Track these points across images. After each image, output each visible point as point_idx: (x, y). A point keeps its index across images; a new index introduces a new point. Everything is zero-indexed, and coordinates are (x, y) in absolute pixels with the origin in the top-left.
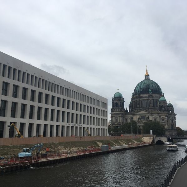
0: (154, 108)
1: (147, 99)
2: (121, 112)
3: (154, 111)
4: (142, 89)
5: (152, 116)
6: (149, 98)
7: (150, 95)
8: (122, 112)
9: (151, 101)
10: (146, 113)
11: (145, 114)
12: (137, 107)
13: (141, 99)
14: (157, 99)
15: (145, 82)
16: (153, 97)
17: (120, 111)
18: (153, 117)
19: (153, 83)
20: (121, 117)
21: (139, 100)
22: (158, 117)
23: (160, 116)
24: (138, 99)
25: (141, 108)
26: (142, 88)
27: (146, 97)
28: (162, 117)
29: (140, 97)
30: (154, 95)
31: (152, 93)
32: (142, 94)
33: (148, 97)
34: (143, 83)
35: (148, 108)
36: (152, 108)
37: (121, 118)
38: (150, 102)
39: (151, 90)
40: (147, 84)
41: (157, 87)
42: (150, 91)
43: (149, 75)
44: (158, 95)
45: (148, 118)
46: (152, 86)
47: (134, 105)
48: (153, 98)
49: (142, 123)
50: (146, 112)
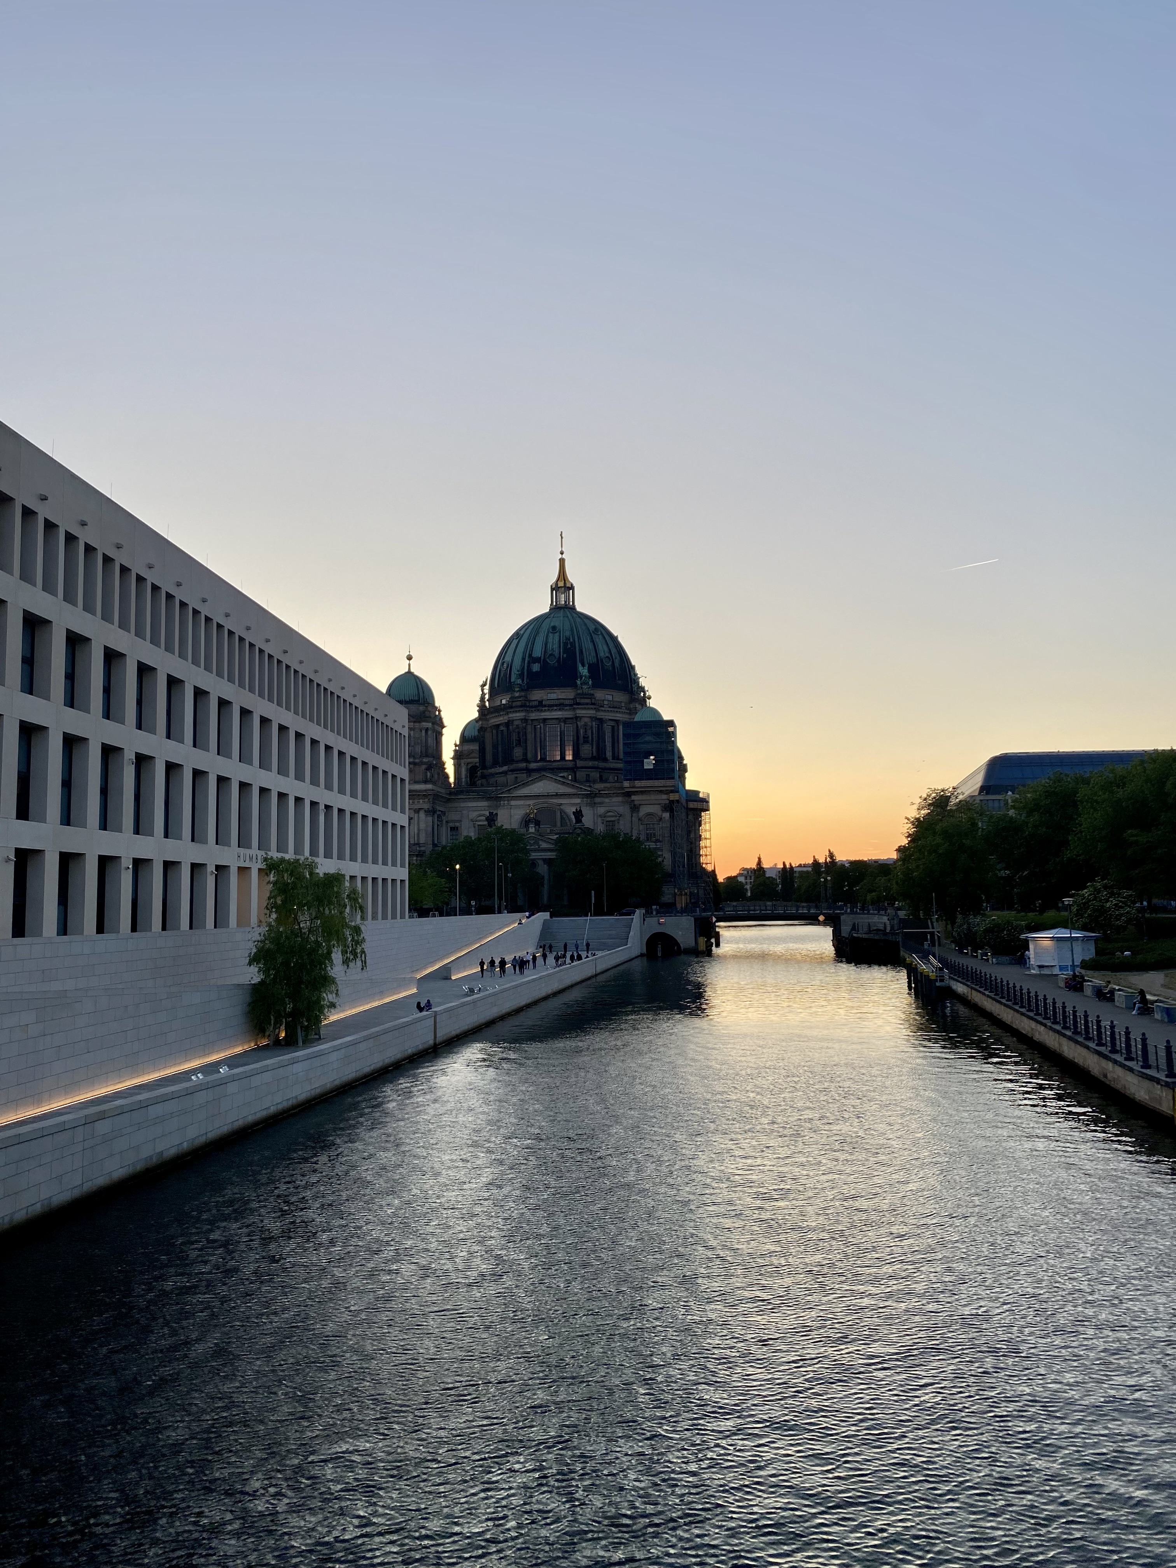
0: (602, 765)
1: (567, 714)
2: (429, 786)
3: (602, 780)
4: (537, 660)
5: (593, 805)
6: (580, 712)
7: (583, 695)
8: (434, 783)
9: (586, 725)
10: (563, 789)
11: (557, 795)
12: (508, 759)
13: (534, 716)
14: (619, 716)
15: (556, 623)
16: (597, 705)
17: (426, 782)
18: (601, 810)
19: (596, 629)
20: (427, 812)
21: (525, 720)
22: (624, 810)
23: (635, 808)
24: (518, 715)
25: (533, 765)
26: (538, 652)
27: (560, 706)
28: (644, 810)
29: (526, 706)
30: (600, 695)
31: (595, 686)
32: (542, 687)
33: (574, 704)
34: (546, 626)
35: (571, 765)
36: (590, 764)
37: (430, 819)
38: (582, 731)
39: (589, 671)
40: (568, 633)
41: (614, 651)
42: (584, 671)
43: (572, 588)
44: (620, 697)
45: (578, 815)
46: (591, 646)
47: (495, 746)
48: (597, 710)
49: (544, 845)
50: (563, 783)
